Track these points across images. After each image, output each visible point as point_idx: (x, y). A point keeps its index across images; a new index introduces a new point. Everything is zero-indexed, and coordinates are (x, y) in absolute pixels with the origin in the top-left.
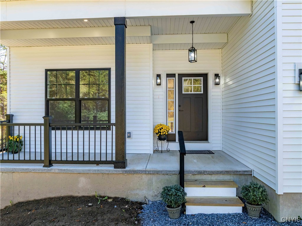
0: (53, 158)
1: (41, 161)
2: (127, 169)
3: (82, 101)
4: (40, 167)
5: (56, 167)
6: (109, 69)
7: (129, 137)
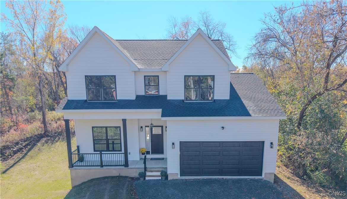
0: (103, 164)
1: (99, 166)
2: (129, 167)
3: (109, 140)
4: (99, 167)
5: (104, 167)
6: (120, 127)
7: (129, 154)
